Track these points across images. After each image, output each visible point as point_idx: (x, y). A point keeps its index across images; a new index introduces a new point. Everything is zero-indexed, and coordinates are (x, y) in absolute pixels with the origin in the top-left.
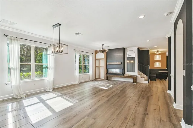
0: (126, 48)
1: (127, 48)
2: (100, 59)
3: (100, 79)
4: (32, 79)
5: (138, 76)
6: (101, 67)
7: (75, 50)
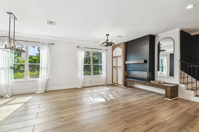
0: (157, 35)
1: (159, 35)
2: (117, 57)
3: (117, 83)
4: (25, 79)
5: (180, 85)
6: (119, 67)
7: (78, 47)
